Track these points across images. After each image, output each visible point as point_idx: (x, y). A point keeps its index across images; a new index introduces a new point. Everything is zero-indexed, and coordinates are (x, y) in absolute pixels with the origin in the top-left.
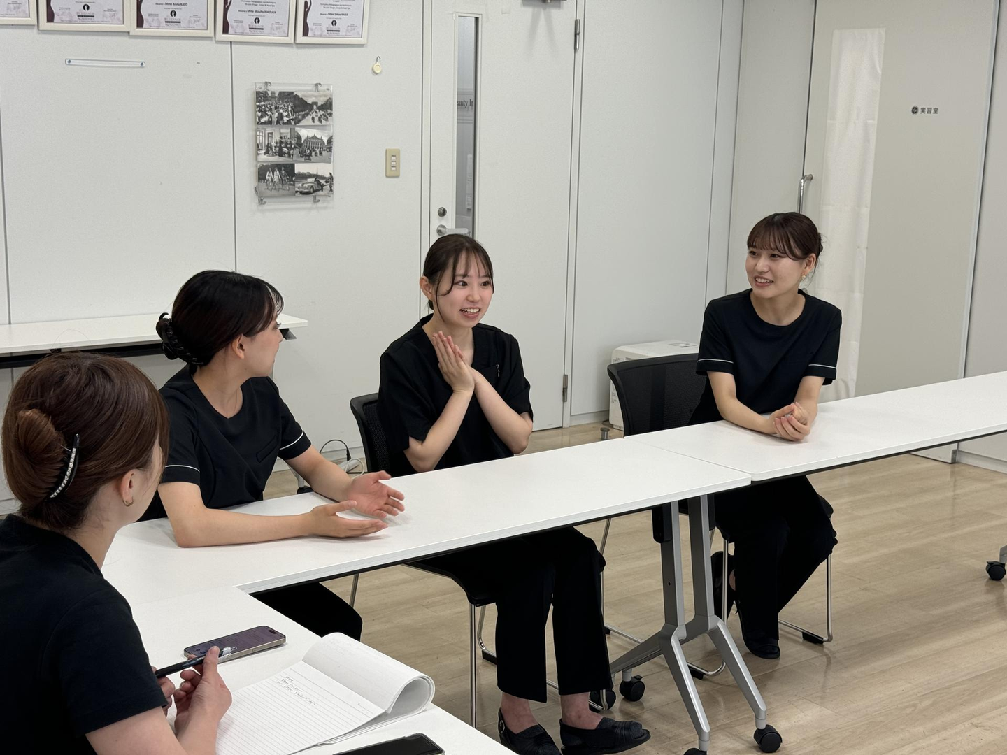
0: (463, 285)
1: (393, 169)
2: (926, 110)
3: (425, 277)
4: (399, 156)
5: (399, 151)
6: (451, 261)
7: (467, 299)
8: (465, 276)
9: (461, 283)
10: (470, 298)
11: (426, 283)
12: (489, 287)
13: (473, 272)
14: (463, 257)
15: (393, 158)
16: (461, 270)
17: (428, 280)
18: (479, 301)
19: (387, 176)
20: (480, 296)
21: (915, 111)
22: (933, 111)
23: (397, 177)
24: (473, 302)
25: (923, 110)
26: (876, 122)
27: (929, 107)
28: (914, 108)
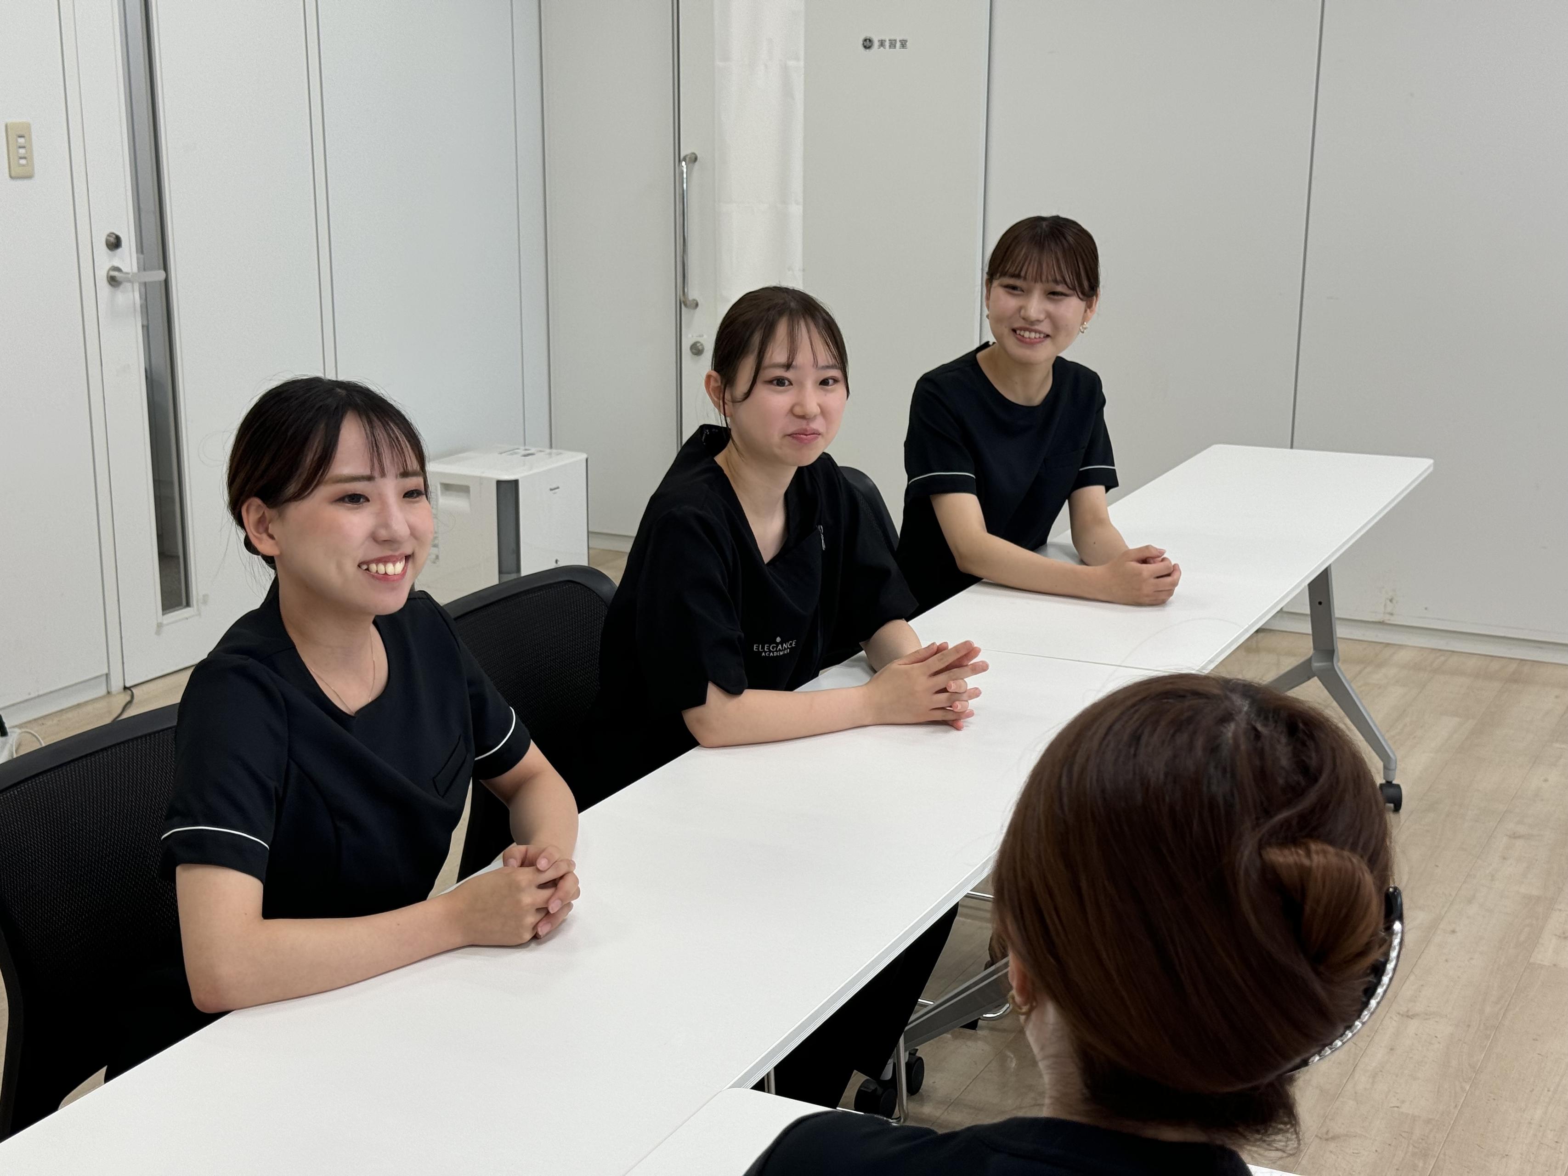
0: (778, 384)
1: (23, 162)
2: (887, 44)
3: (714, 374)
4: (30, 135)
5: (28, 127)
6: (757, 339)
7: (791, 411)
8: (788, 366)
9: (775, 382)
10: (798, 410)
11: (716, 385)
12: (840, 388)
13: (804, 357)
14: (782, 330)
15: (21, 140)
16: (777, 353)
17: (719, 378)
18: (815, 416)
19: (11, 177)
20: (819, 405)
21: (868, 44)
22: (898, 44)
23: (29, 177)
24: (803, 417)
25: (882, 43)
26: (802, 63)
27: (893, 38)
28: (865, 40)
